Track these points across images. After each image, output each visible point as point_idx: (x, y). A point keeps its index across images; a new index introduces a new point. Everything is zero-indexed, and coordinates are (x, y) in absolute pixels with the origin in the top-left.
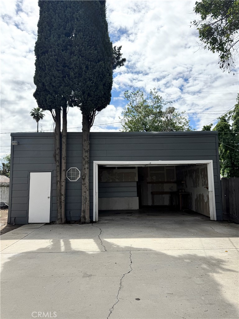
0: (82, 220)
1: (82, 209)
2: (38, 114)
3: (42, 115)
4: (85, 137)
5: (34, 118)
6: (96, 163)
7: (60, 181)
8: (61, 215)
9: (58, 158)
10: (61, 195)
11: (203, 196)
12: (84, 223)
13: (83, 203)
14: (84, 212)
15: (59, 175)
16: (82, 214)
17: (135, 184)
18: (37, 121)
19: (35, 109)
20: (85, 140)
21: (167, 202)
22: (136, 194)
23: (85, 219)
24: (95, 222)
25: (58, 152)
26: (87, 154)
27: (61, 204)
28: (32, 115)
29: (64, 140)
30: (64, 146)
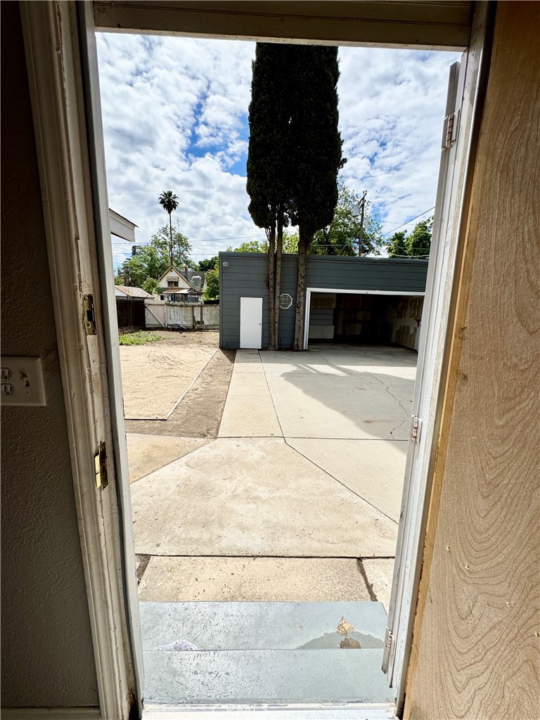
0: (296, 348)
1: (296, 337)
2: (169, 202)
3: (174, 202)
4: (302, 261)
5: (164, 206)
6: (309, 290)
7: (274, 309)
8: (275, 342)
9: (271, 283)
10: (275, 322)
11: (408, 328)
12: (298, 351)
13: (296, 332)
14: (298, 340)
15: (272, 301)
16: (296, 342)
17: (332, 312)
18: (170, 212)
19: (165, 194)
20: (302, 265)
21: (358, 332)
22: (332, 323)
23: (298, 347)
24: (305, 350)
25: (271, 277)
26: (303, 281)
27: (274, 332)
28: (162, 202)
29: (279, 263)
30: (279, 270)
